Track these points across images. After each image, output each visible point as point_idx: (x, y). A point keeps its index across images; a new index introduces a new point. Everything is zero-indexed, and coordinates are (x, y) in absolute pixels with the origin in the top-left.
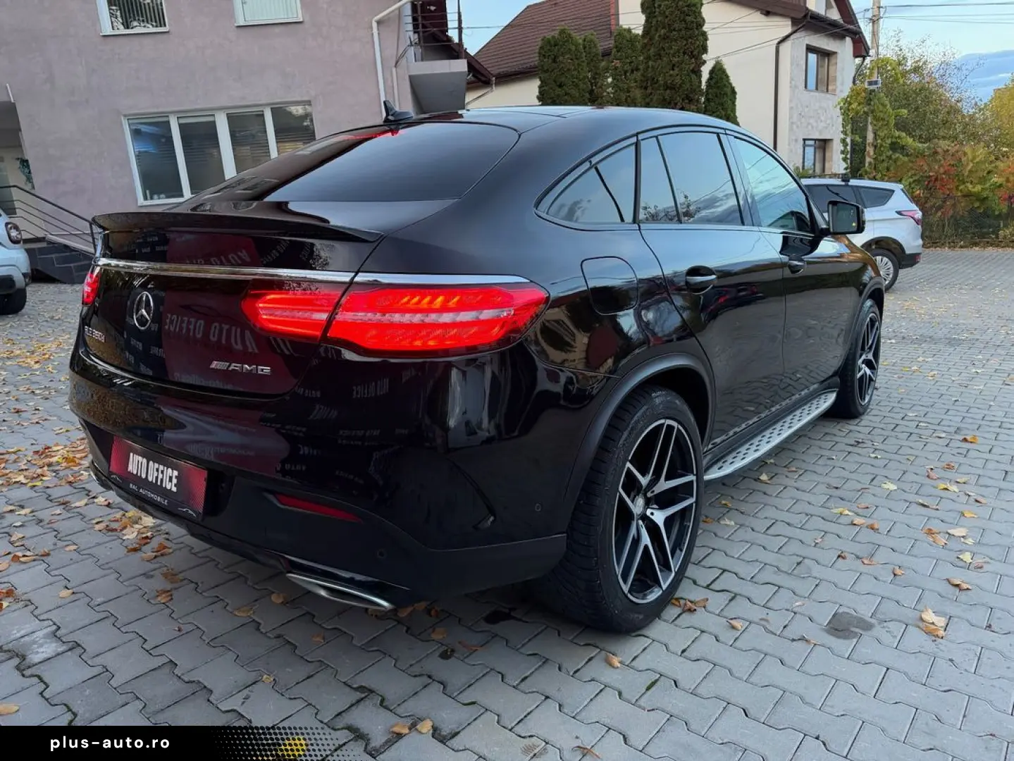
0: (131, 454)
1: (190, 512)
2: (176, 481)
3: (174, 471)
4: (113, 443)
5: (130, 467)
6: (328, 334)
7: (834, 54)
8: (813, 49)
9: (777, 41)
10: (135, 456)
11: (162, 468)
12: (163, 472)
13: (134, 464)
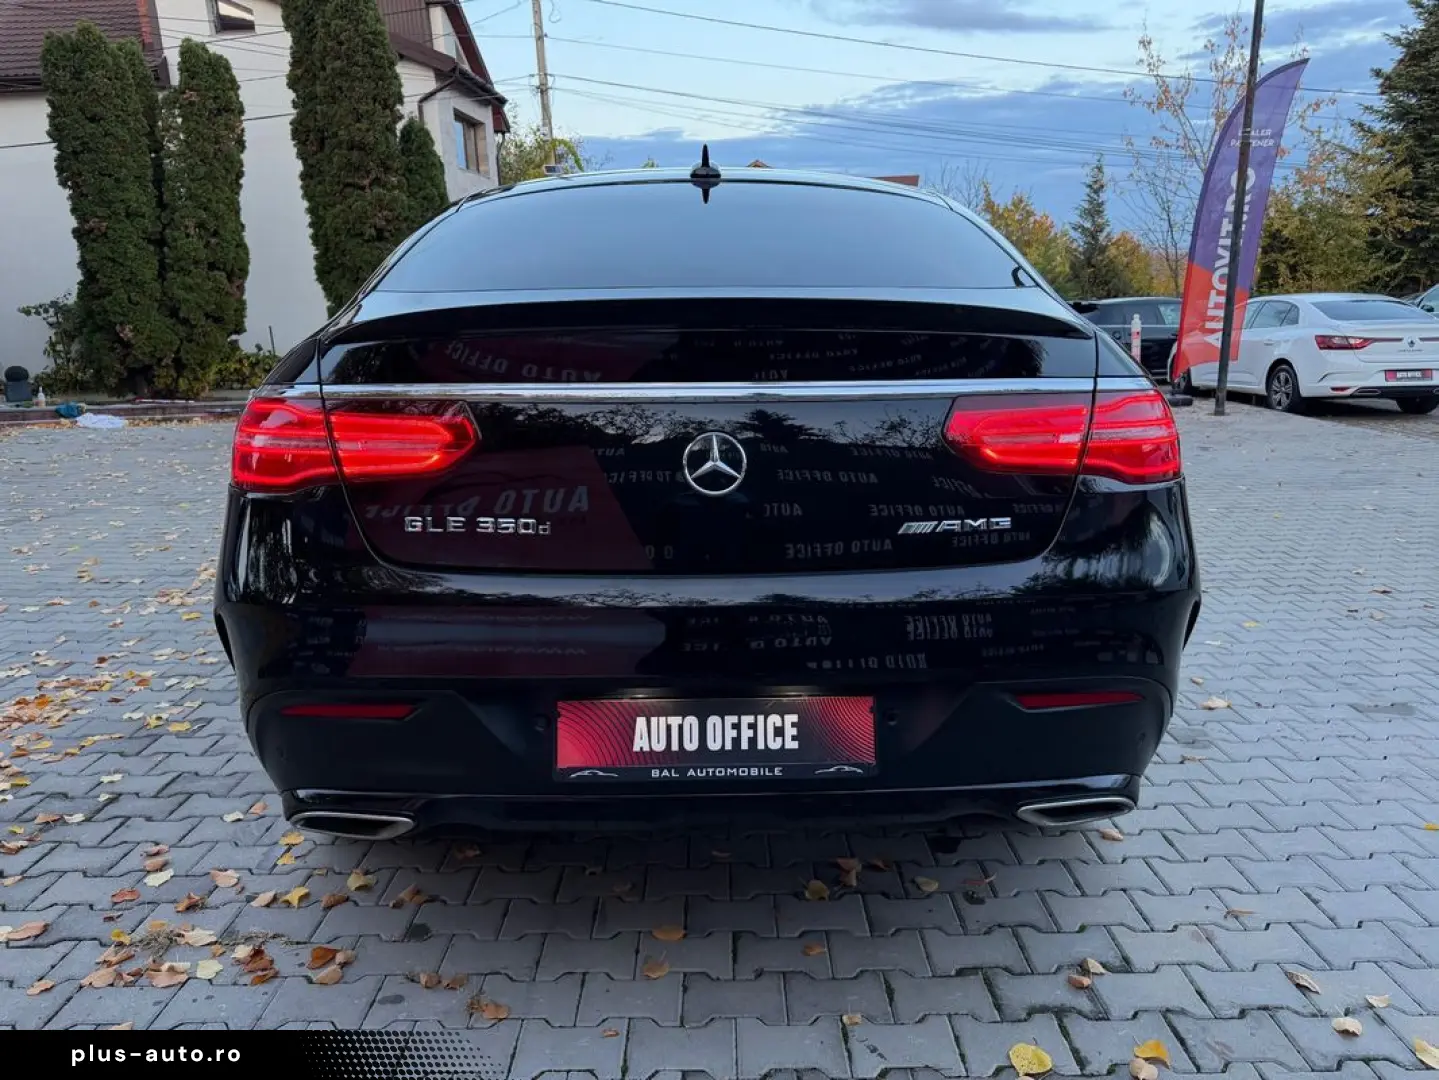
0: (641, 722)
1: (847, 768)
2: (794, 731)
3: (787, 717)
4: (559, 715)
5: (640, 743)
6: (1086, 461)
7: (482, 124)
8: (459, 116)
9: (418, 98)
10: (654, 720)
11: (750, 719)
12: (753, 726)
13: (651, 734)
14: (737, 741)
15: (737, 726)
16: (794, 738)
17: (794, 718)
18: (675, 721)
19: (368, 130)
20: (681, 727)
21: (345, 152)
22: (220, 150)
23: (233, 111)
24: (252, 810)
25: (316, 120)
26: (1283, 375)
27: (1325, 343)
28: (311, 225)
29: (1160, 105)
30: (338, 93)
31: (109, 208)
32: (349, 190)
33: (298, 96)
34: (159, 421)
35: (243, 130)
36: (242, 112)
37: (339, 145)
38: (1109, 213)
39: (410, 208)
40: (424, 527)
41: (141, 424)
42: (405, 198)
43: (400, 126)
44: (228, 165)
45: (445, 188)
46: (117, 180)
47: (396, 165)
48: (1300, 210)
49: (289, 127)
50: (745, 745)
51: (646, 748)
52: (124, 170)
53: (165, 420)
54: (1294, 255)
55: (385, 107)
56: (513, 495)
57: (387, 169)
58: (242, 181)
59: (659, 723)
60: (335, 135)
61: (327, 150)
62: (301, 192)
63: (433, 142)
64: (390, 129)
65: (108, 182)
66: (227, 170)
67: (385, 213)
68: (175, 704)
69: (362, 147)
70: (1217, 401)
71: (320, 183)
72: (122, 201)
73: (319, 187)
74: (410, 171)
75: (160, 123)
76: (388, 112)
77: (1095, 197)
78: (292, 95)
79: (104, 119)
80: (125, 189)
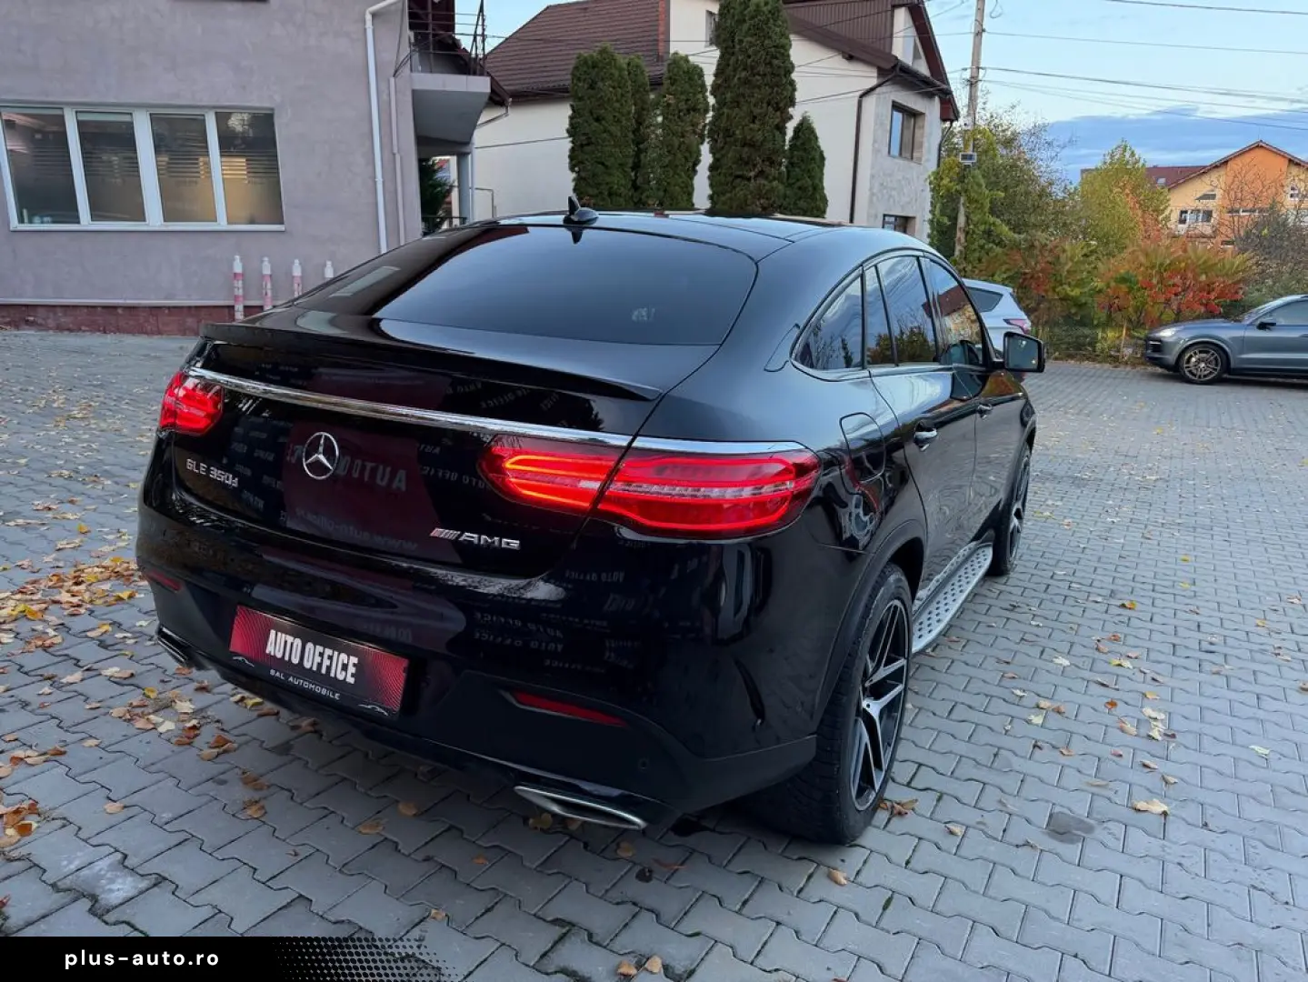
0: (273, 632)
1: (379, 709)
2: (353, 670)
3: (351, 657)
4: (237, 615)
5: (269, 648)
6: (599, 506)
7: (922, 114)
8: (896, 107)
9: (860, 93)
11: (330, 652)
12: (330, 658)
13: (277, 644)
14: (320, 665)
15: (321, 655)
16: (353, 675)
17: (354, 660)
18: (290, 639)
19: (759, 130)
20: (292, 644)
21: (739, 148)
23: (699, 110)
31: (599, 187)
32: (738, 180)
33: (716, 102)
35: (705, 127)
36: (707, 110)
37: (736, 142)
39: (785, 197)
40: (193, 467)
42: (781, 188)
43: (791, 125)
44: (687, 154)
46: (606, 167)
47: (779, 160)
51: (273, 653)
52: (612, 159)
55: (777, 109)
57: (772, 163)
58: (698, 168)
59: (283, 638)
60: (735, 134)
61: (728, 146)
64: (781, 128)
65: (600, 169)
66: (686, 158)
67: (762, 201)
69: (751, 144)
71: (719, 174)
72: (607, 184)
73: (719, 178)
74: (792, 164)
75: (645, 122)
76: (778, 113)
78: (713, 100)
79: (604, 119)
80: (610, 175)
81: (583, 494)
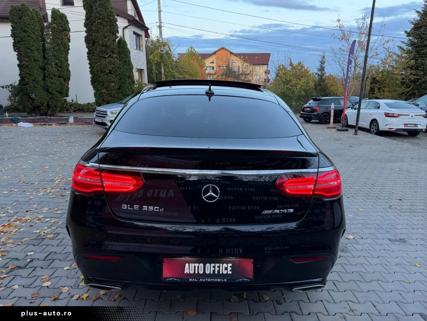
0: (187, 265)
1: (245, 279)
2: (230, 269)
3: (228, 264)
4: (164, 262)
5: (186, 271)
6: (315, 193)
7: (142, 35)
8: (135, 33)
9: (122, 28)
10: (191, 264)
11: (218, 265)
12: (219, 267)
13: (190, 268)
14: (214, 271)
15: (214, 267)
16: (230, 271)
17: (231, 265)
18: (197, 265)
19: (108, 41)
20: (198, 267)
21: (100, 47)
22: (62, 42)
23: (67, 30)
24: (72, 266)
25: (92, 37)
26: (374, 124)
27: (387, 115)
28: (90, 68)
29: (342, 39)
30: (99, 30)
31: (29, 58)
32: (101, 58)
33: (87, 29)
34: (42, 125)
35: (70, 36)
36: (69, 30)
37: (99, 45)
38: (326, 70)
39: (120, 64)
40: (127, 207)
41: (37, 126)
42: (118, 61)
43: (117, 39)
44: (65, 47)
45: (130, 58)
46: (31, 50)
47: (116, 51)
48: (382, 72)
49: (84, 39)
50: (216, 272)
51: (188, 273)
52: (34, 47)
53: (44, 125)
54: (380, 85)
55: (113, 34)
56: (152, 191)
57: (113, 53)
58: (69, 51)
59: (192, 265)
60: (98, 42)
61: (95, 46)
62: (87, 58)
63: (127, 45)
64: (114, 41)
65: (29, 51)
66: (64, 48)
67: (112, 66)
68: (49, 228)
69: (106, 46)
70: (355, 130)
71: (93, 56)
72: (33, 57)
73: (93, 57)
74: (120, 53)
75: (45, 33)
76: (114, 36)
77: (322, 65)
78: (85, 29)
79: (28, 32)
80: (34, 53)
81: (310, 190)
